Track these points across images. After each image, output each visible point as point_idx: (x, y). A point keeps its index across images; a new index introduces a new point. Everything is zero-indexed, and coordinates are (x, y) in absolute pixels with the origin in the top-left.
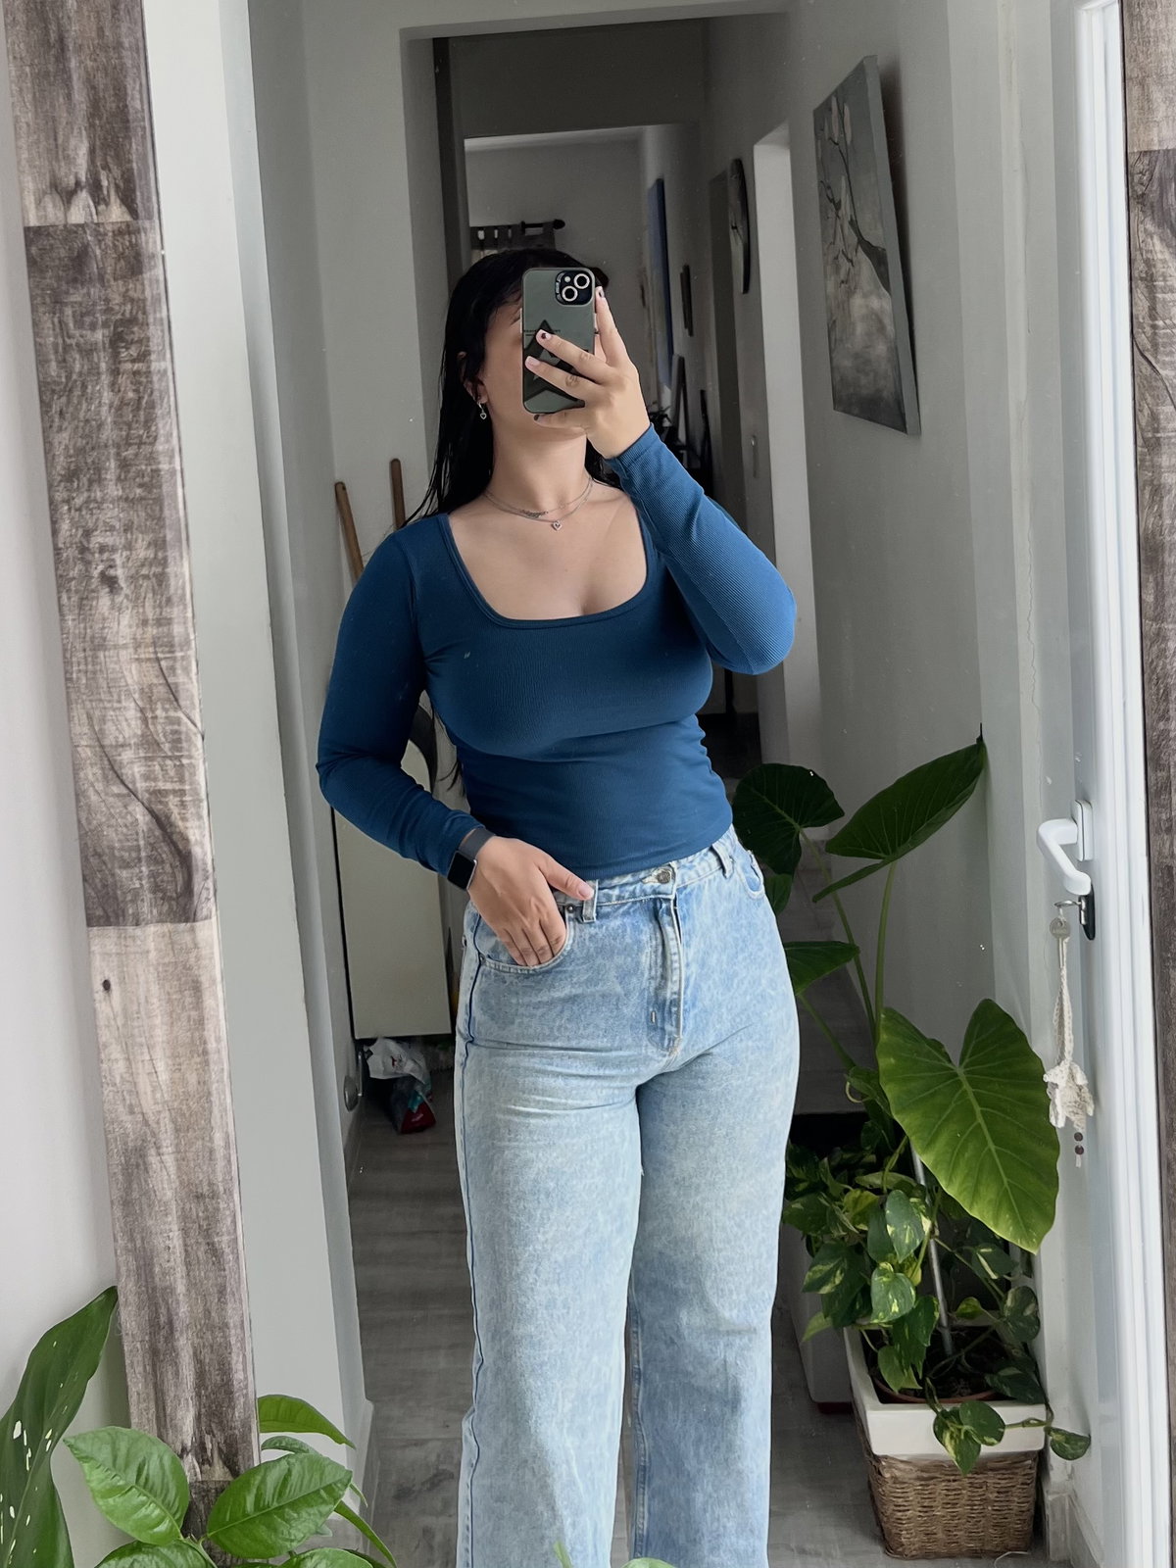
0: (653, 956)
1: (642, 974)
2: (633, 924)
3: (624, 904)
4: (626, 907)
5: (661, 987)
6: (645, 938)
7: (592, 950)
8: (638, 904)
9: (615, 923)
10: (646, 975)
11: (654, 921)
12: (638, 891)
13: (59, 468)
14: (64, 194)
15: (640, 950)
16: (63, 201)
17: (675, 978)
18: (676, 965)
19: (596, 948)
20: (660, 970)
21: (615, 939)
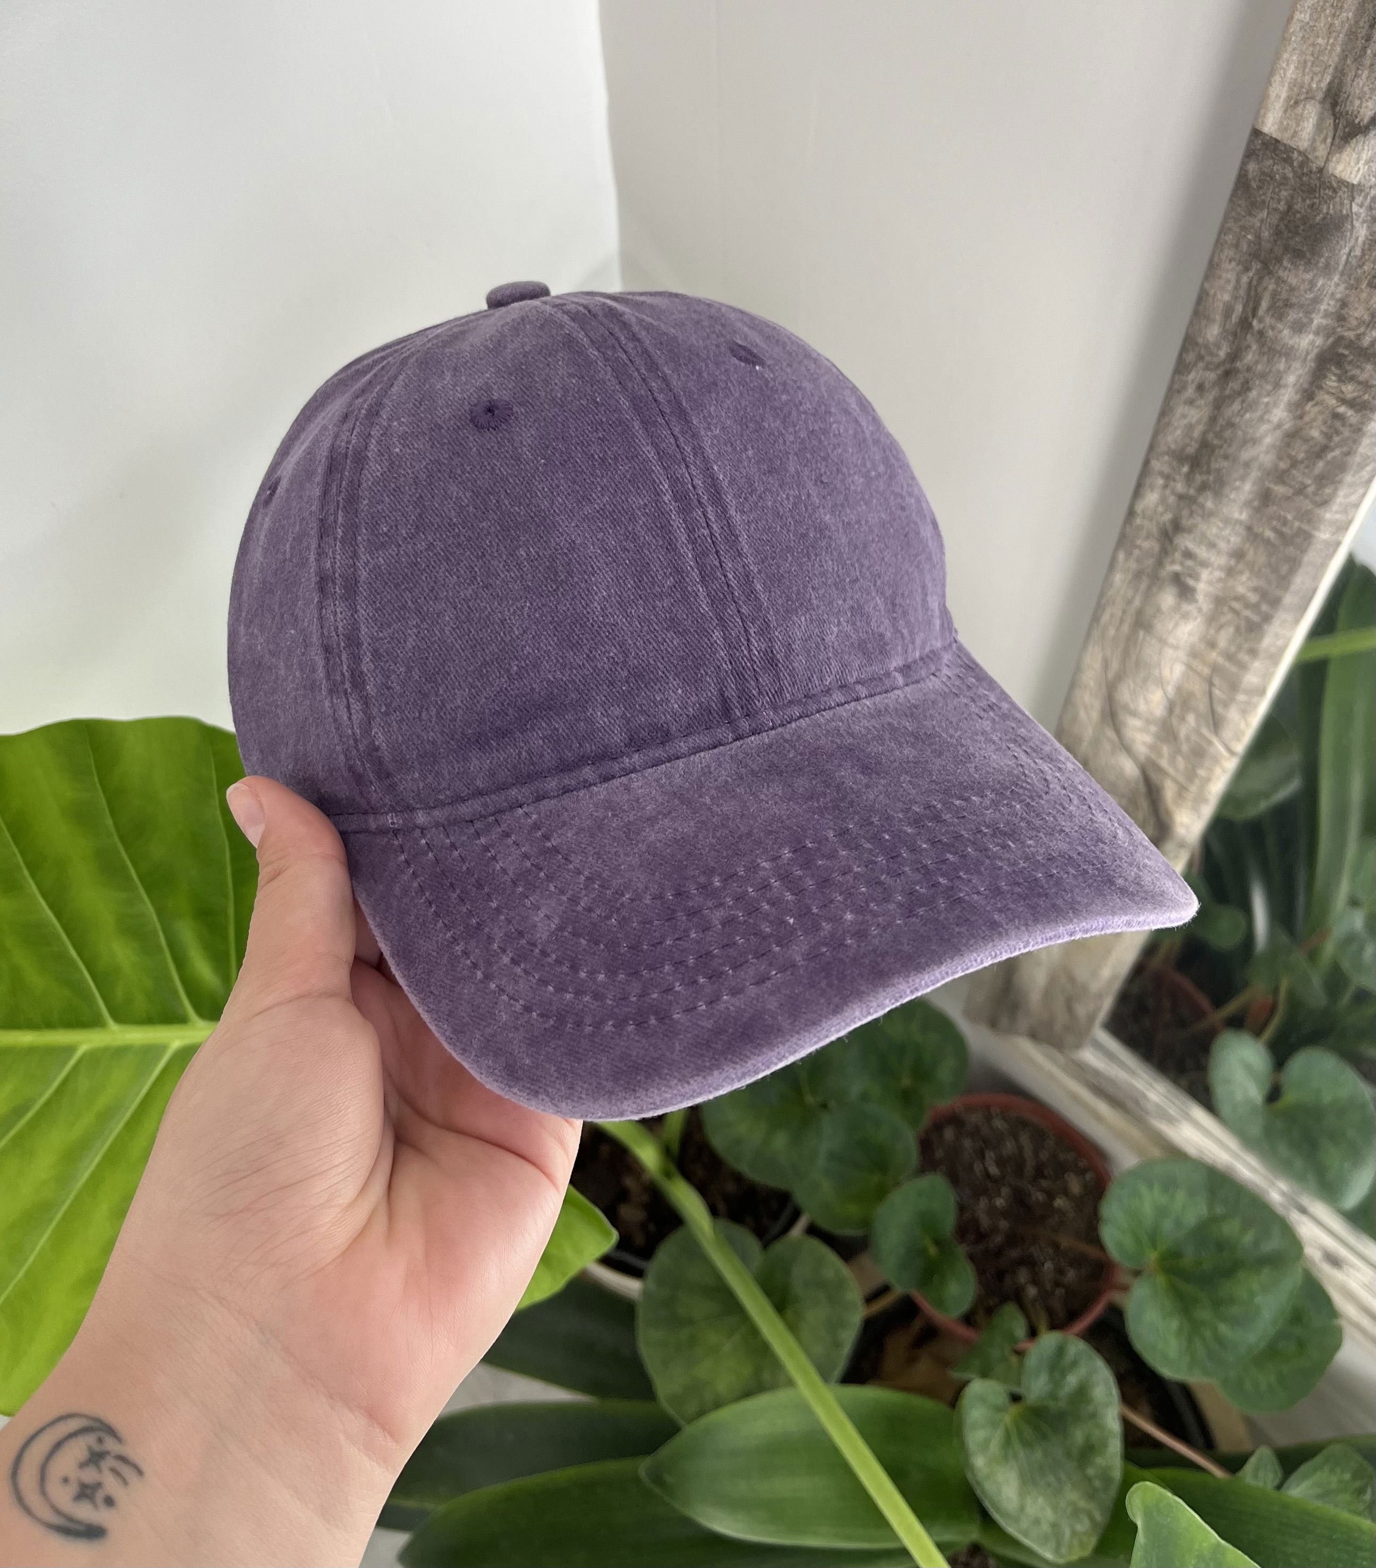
13: (1170, 439)
14: (1342, 122)
16: (1336, 130)
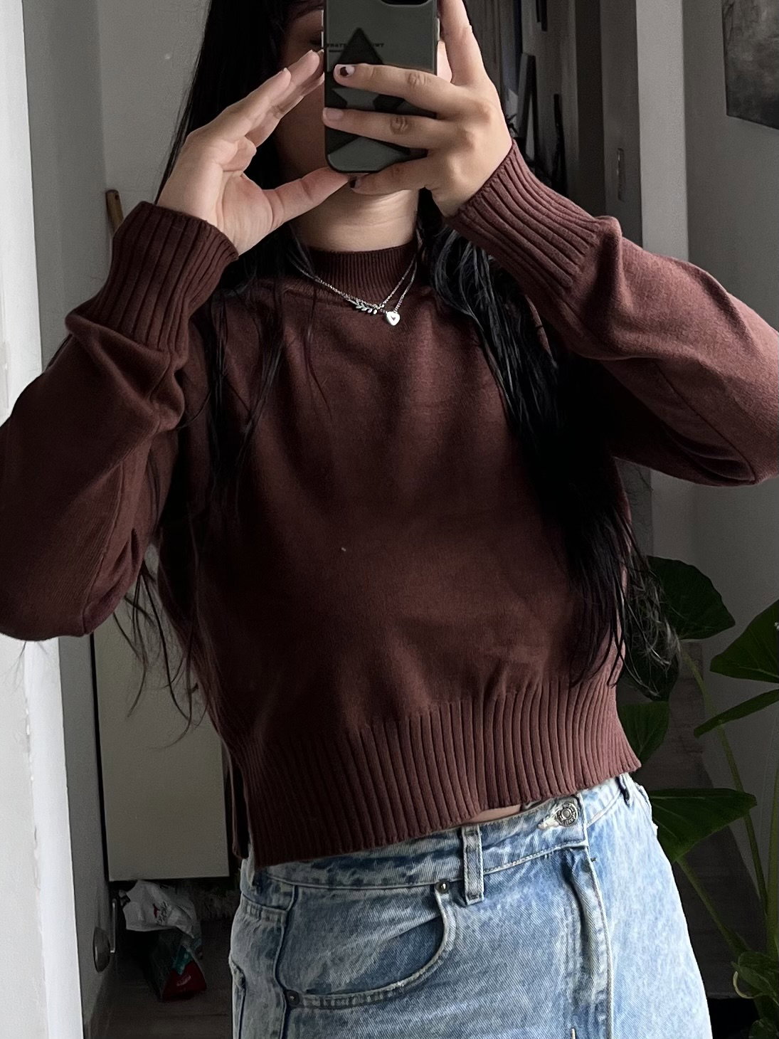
0: (570, 941)
1: (557, 971)
2: (538, 894)
3: (519, 867)
4: (524, 871)
5: (581, 988)
6: (558, 913)
7: (486, 945)
8: (540, 864)
9: (512, 898)
10: (562, 971)
11: (565, 885)
12: (536, 841)
15: (553, 933)
17: (603, 967)
18: (602, 948)
19: (492, 941)
20: (580, 960)
21: (517, 923)
